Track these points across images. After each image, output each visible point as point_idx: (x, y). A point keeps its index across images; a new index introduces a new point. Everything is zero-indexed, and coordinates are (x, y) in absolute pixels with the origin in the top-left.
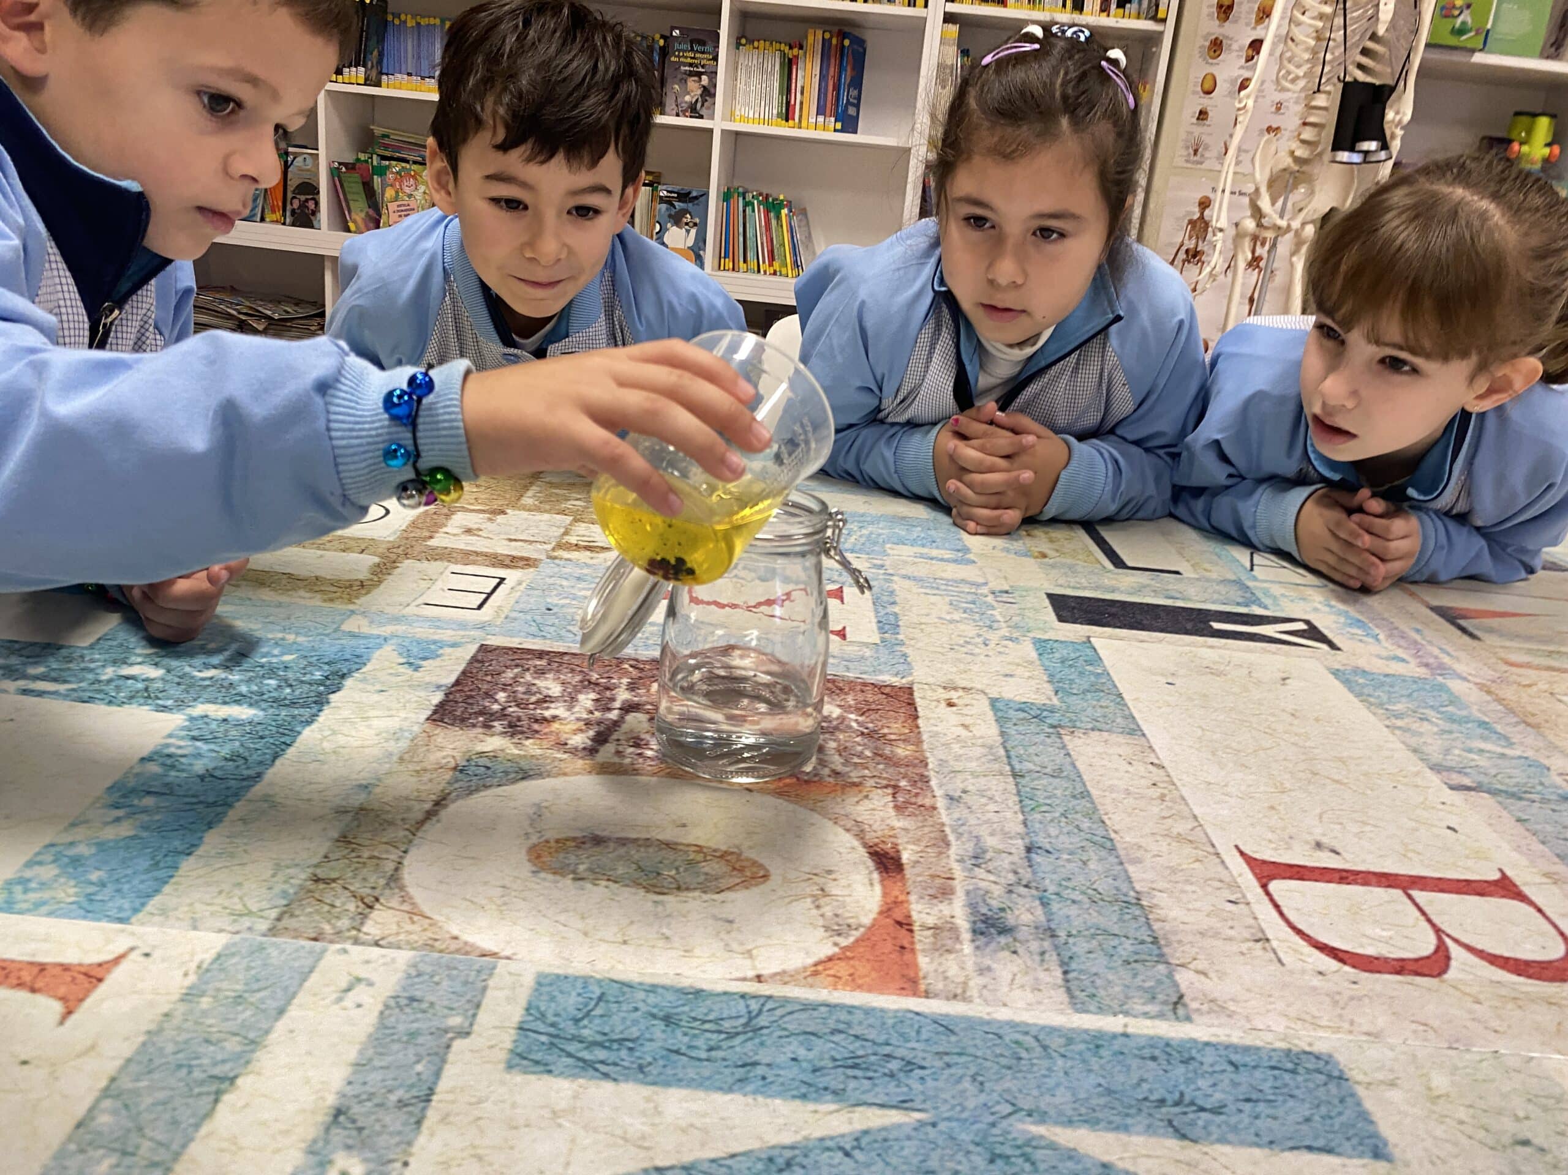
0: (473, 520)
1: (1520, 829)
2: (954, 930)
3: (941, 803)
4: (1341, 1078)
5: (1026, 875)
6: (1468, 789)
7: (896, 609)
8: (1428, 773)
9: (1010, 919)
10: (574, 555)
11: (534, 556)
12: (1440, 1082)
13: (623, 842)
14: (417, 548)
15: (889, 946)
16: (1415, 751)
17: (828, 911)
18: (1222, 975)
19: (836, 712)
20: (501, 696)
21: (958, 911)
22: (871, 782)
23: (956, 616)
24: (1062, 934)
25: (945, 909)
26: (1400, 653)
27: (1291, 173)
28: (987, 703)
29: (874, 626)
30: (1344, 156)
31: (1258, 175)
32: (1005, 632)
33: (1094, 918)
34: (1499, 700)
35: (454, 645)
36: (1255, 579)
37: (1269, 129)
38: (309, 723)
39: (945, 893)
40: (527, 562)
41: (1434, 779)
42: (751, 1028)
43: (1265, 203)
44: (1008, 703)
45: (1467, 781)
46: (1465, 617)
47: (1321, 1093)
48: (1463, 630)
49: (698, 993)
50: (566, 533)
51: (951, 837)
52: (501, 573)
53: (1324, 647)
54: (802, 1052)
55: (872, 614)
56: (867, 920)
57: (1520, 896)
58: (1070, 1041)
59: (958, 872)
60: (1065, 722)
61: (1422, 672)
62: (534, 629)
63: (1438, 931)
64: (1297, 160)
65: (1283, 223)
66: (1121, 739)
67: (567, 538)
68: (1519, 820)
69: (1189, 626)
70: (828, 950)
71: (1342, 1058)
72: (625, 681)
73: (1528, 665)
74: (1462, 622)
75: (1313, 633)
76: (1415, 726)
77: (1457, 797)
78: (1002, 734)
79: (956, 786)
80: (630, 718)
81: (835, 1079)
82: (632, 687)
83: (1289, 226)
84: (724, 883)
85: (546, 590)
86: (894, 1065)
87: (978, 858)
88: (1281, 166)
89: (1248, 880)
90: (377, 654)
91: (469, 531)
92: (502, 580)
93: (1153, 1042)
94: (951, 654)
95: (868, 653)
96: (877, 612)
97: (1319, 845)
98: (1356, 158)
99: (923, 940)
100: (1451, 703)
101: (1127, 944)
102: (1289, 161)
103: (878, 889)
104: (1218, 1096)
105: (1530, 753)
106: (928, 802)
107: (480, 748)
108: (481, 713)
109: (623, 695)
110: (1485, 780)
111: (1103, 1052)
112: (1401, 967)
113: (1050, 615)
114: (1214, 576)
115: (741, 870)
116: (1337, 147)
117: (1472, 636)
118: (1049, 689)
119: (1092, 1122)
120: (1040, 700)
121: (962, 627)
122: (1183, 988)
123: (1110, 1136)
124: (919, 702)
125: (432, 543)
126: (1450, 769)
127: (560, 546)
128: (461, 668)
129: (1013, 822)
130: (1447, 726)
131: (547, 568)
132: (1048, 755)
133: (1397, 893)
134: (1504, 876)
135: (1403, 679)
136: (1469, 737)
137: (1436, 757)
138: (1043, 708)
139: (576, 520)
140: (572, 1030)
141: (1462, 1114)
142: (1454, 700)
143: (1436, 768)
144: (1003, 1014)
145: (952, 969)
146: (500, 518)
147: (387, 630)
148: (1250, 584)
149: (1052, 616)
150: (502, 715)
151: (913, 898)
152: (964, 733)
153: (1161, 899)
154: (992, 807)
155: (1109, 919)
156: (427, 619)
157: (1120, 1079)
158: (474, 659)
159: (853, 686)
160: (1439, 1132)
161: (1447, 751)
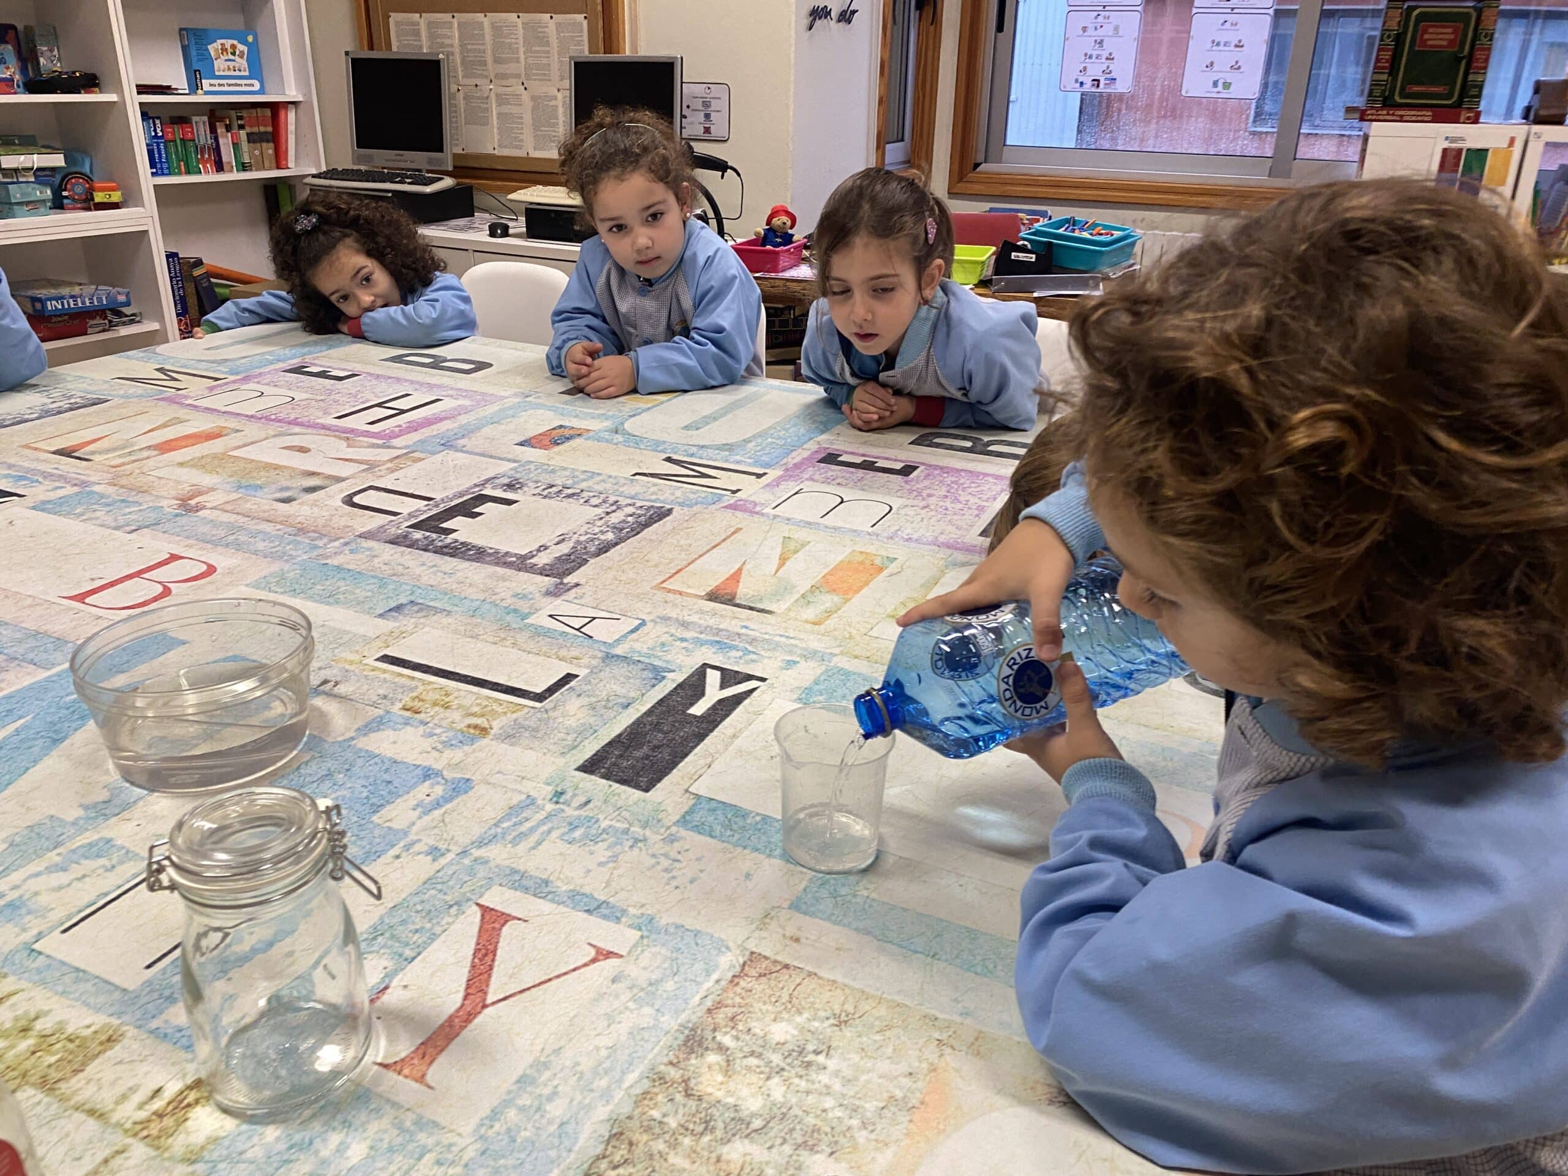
1: (166, 535)
4: (159, 634)
6: (136, 530)
8: (116, 532)
16: (102, 526)
24: (19, 656)
26: (57, 484)
33: (26, 646)
34: (122, 487)
41: (119, 533)
45: (133, 528)
46: (74, 451)
48: (80, 459)
53: (16, 498)
57: (182, 558)
61: (76, 489)
63: (160, 583)
68: (164, 532)
71: (158, 631)
73: (123, 464)
74: (76, 455)
76: (93, 516)
77: (134, 535)
86: (4, 714)
89: (75, 604)
100: (102, 498)
101: (48, 645)
105: (151, 504)
110: (140, 523)
112: (155, 599)
117: (86, 460)
126: (122, 526)
130: (108, 509)
133: (137, 579)
134: (172, 555)
135: (69, 496)
136: (120, 509)
137: (113, 524)
142: (102, 496)
143: (117, 528)
153: (45, 628)
155: (33, 643)
161: (116, 520)
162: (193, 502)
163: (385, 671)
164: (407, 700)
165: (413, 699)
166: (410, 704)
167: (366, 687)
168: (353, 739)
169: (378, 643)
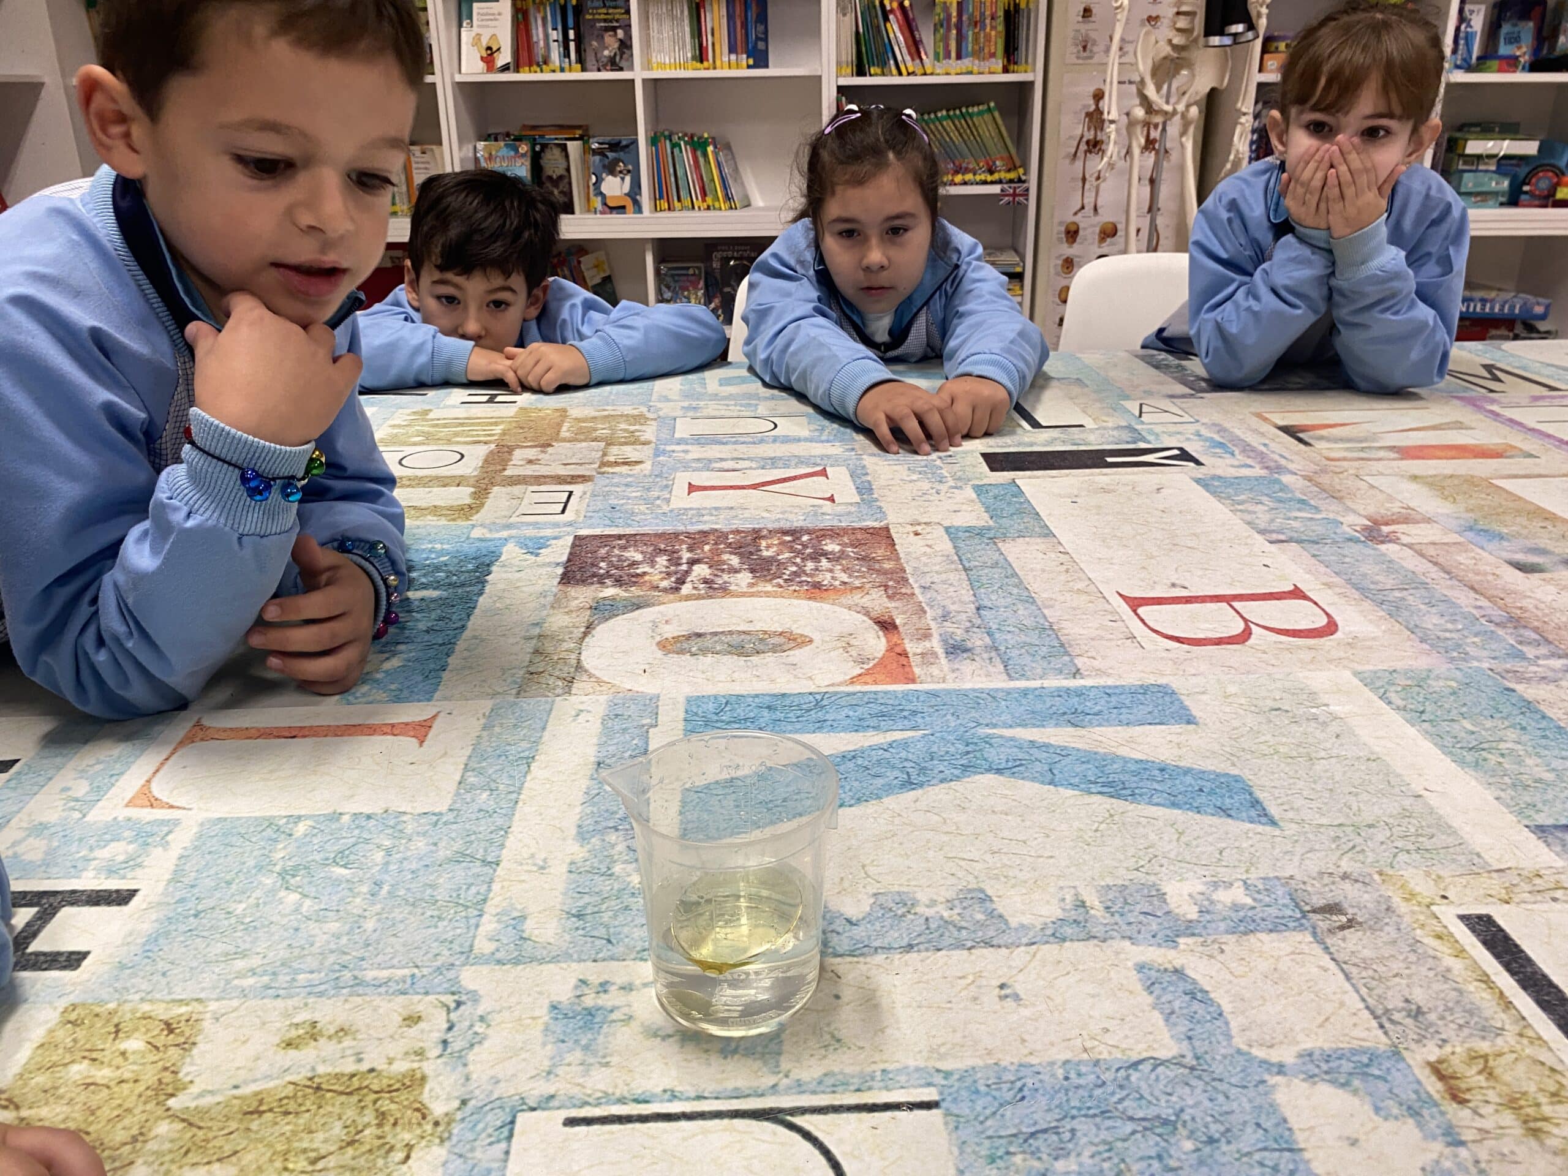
0: (532, 453)
1: (1313, 561)
2: (935, 654)
3: (917, 591)
4: (1173, 693)
5: (978, 622)
6: (1282, 541)
7: (869, 478)
8: (1257, 536)
9: (969, 645)
10: (617, 469)
11: (587, 473)
12: (1232, 689)
13: (715, 634)
14: (498, 479)
15: (895, 665)
16: (1249, 523)
17: (854, 653)
18: (1104, 657)
19: (837, 548)
20: (602, 564)
21: (935, 644)
22: (868, 586)
23: (915, 477)
24: (1003, 648)
25: (927, 644)
26: (1249, 462)
27: (1172, 60)
28: (942, 530)
29: (855, 491)
30: (1215, 40)
31: (1141, 67)
32: (952, 483)
33: (1023, 638)
34: (1317, 485)
35: (555, 538)
36: (1143, 423)
37: (1150, 19)
38: (481, 593)
39: (926, 636)
40: (584, 479)
41: (1259, 538)
42: (818, 705)
43: (1151, 91)
44: (957, 529)
45: (1282, 537)
46: (1302, 431)
47: (1160, 701)
48: (1300, 440)
49: (783, 695)
50: (605, 455)
51: (927, 608)
52: (569, 488)
53: (1192, 464)
54: (851, 713)
55: (851, 484)
56: (880, 655)
57: (1305, 597)
58: (1009, 693)
59: (933, 625)
60: (998, 535)
61: (1263, 472)
62: (607, 522)
63: (1245, 620)
64: (1175, 47)
65: (1169, 108)
66: (1039, 540)
67: (606, 459)
68: (1314, 556)
69: (1089, 462)
70: (860, 671)
71: (1174, 686)
72: (684, 546)
73: (1345, 459)
74: (1301, 435)
75: (1185, 456)
76: (1251, 508)
77: (1273, 548)
78: (955, 547)
79: (926, 581)
80: (696, 567)
81: (873, 722)
82: (690, 549)
83: (1175, 109)
84: (785, 647)
85: (606, 495)
86: (906, 713)
87: (945, 617)
88: (1163, 55)
89: (1125, 609)
90: (505, 549)
91: (530, 462)
92: (571, 493)
93: (1059, 689)
94: (914, 503)
95: (853, 509)
96: (854, 482)
97: (1174, 585)
98: (1227, 41)
99: (915, 661)
100: (1281, 490)
101: (1044, 649)
102: (1168, 50)
103: (883, 640)
104: (1098, 708)
105: (1331, 516)
106: (909, 591)
107: (601, 595)
108: (594, 575)
109: (686, 556)
110: (1295, 535)
111: (1030, 696)
112: (1219, 642)
113: (985, 468)
114: (1110, 425)
115: (795, 640)
116: (1209, 32)
117: (1306, 444)
118: (986, 516)
119: (1024, 726)
120: (983, 523)
121: (919, 484)
122: (1080, 666)
123: (1035, 730)
124: (894, 536)
125: (506, 473)
126: (1273, 531)
127: (603, 464)
128: (568, 550)
129: (967, 595)
130: (1276, 505)
131: (601, 481)
132: (990, 555)
133: (1224, 605)
134: (1297, 589)
135: (1248, 478)
136: (1289, 510)
137: (1262, 526)
138: (983, 528)
139: (608, 444)
140: (715, 718)
141: (1243, 701)
142: (1284, 488)
143: (1262, 532)
144: (968, 686)
145: (935, 671)
146: (550, 450)
147: (505, 534)
148: (1138, 427)
149: (986, 468)
150: (608, 575)
151: (906, 641)
152: (928, 550)
153: (1064, 624)
154: (952, 589)
155: (1033, 638)
156: (529, 524)
157: (1039, 707)
158: (574, 546)
159: (845, 531)
160: (1228, 710)
161: (1272, 521)
162: (1385, 529)
163: (1460, 952)
164: (1457, 1050)
165: (1473, 1057)
166: (1457, 1064)
167: (1396, 966)
168: (1280, 1069)
169: (1495, 884)
